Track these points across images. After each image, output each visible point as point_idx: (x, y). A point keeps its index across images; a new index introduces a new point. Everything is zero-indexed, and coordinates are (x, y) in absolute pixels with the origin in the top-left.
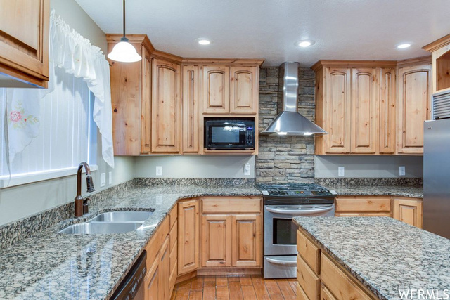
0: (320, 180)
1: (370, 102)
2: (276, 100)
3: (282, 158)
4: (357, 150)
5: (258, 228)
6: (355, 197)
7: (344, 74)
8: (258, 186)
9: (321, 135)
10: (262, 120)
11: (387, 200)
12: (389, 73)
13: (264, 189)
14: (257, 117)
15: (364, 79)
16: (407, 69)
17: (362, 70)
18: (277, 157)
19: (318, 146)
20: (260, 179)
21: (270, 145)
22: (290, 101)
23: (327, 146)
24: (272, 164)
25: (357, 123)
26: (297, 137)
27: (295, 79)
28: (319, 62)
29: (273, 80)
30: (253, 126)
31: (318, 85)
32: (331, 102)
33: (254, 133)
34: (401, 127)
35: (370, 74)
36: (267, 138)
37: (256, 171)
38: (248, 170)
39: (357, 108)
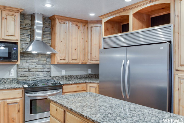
0: (53, 77)
1: (77, 39)
2: (30, 33)
3: (33, 66)
4: (72, 62)
5: (21, 107)
6: (71, 84)
7: (66, 23)
8: (18, 83)
9: (54, 54)
10: (21, 43)
11: (85, 85)
12: (85, 26)
13: (24, 83)
14: (19, 42)
15: (75, 27)
16: (92, 25)
17: (74, 23)
18: (30, 66)
19: (53, 59)
20: (20, 78)
21: (26, 59)
22: (38, 34)
23: (58, 59)
24: (27, 70)
25: (71, 48)
26: (42, 54)
27: (41, 22)
28: (54, 16)
29: (28, 22)
30: (17, 47)
31: (53, 27)
32: (59, 37)
33: (17, 52)
34: (90, 51)
35: (77, 25)
36: (24, 54)
37: (17, 74)
38: (12, 73)
39: (72, 41)
